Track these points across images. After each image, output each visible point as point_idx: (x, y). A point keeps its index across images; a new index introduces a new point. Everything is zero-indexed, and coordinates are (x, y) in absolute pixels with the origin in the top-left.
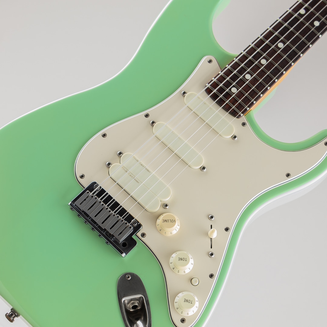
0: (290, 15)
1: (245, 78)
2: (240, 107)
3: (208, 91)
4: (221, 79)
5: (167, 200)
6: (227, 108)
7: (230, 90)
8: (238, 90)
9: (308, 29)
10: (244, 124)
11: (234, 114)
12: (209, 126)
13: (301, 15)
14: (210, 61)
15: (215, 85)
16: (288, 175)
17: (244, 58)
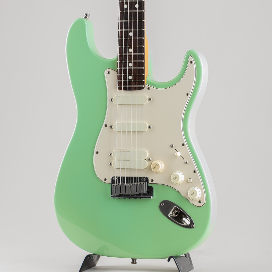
0: (122, 14)
1: (130, 67)
2: (140, 83)
3: (120, 88)
4: (120, 78)
5: (148, 156)
6: (135, 89)
7: (128, 79)
8: (131, 76)
9: (135, 13)
10: (149, 89)
11: (140, 88)
12: (134, 105)
13: (126, 9)
14: (109, 73)
15: (120, 84)
16: (187, 94)
17: (121, 56)
